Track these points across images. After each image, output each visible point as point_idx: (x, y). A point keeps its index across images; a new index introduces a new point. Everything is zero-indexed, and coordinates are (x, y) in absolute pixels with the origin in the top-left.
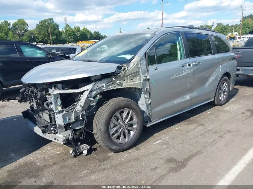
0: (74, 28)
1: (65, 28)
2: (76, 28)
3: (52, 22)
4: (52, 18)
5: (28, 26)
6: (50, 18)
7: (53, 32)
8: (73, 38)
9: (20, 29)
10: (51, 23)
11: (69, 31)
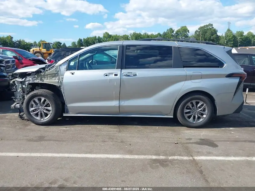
0: (236, 32)
1: (226, 33)
2: (238, 33)
3: (211, 27)
4: (212, 24)
5: (189, 32)
6: (210, 24)
7: (210, 38)
8: (233, 44)
9: (181, 35)
10: (210, 29)
11: (230, 37)
